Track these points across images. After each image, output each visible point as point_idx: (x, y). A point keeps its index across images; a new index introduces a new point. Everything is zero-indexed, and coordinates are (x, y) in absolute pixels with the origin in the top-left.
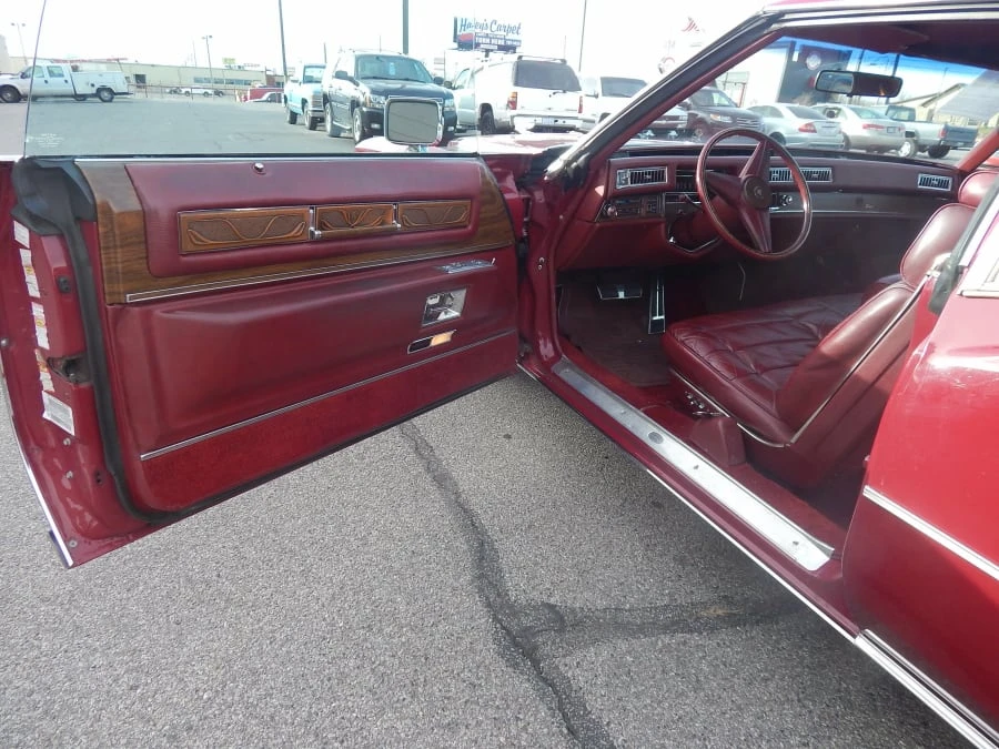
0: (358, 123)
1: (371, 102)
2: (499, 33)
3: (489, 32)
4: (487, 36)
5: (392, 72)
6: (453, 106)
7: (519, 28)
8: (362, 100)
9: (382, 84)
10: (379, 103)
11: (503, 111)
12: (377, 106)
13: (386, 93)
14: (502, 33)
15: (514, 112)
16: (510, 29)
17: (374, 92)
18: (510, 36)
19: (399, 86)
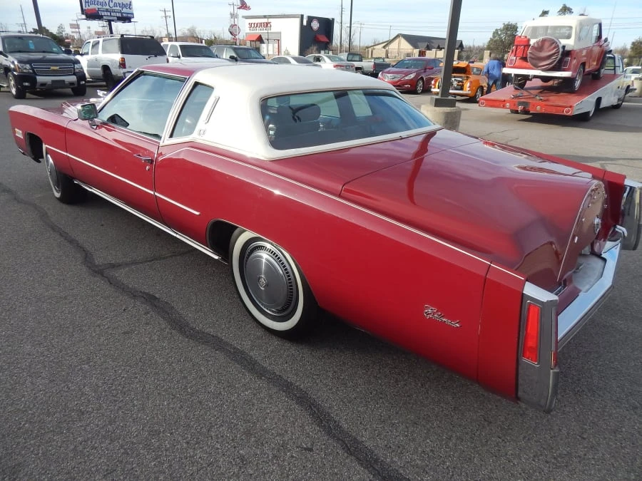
0: (12, 82)
1: (19, 68)
2: (116, 8)
3: (108, 7)
4: (107, 10)
5: (32, 47)
6: (82, 68)
7: (130, 5)
8: (12, 66)
9: (25, 56)
10: (26, 69)
11: (118, 69)
12: (25, 71)
13: (30, 62)
14: (118, 8)
15: (125, 70)
16: (124, 6)
17: (20, 62)
18: (125, 10)
19: (41, 57)
